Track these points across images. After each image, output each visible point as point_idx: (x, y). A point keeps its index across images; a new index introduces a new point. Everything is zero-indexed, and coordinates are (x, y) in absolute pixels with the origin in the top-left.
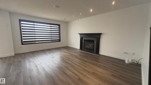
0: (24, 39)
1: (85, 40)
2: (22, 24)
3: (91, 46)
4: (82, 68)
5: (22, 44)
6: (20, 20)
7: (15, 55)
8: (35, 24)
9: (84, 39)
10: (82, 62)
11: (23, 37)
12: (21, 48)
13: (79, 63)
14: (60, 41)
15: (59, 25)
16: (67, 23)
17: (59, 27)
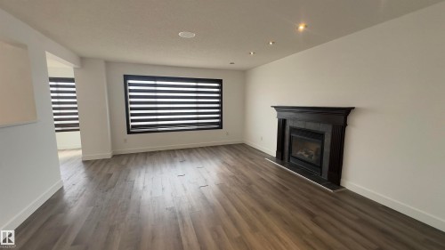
0: (133, 121)
1: (293, 130)
2: (130, 85)
3: (313, 153)
4: (240, 231)
5: (129, 132)
6: (126, 77)
7: (114, 156)
8: (158, 83)
9: (289, 124)
10: (253, 209)
11: (133, 115)
12: (125, 140)
13: (240, 211)
14: (220, 125)
15: (220, 81)
16: (244, 74)
17: (221, 87)
